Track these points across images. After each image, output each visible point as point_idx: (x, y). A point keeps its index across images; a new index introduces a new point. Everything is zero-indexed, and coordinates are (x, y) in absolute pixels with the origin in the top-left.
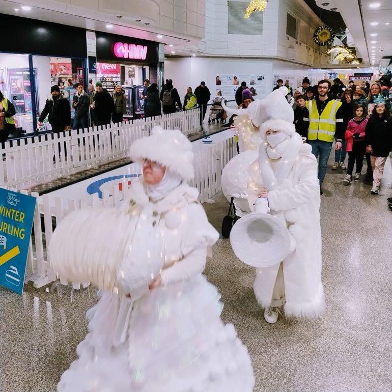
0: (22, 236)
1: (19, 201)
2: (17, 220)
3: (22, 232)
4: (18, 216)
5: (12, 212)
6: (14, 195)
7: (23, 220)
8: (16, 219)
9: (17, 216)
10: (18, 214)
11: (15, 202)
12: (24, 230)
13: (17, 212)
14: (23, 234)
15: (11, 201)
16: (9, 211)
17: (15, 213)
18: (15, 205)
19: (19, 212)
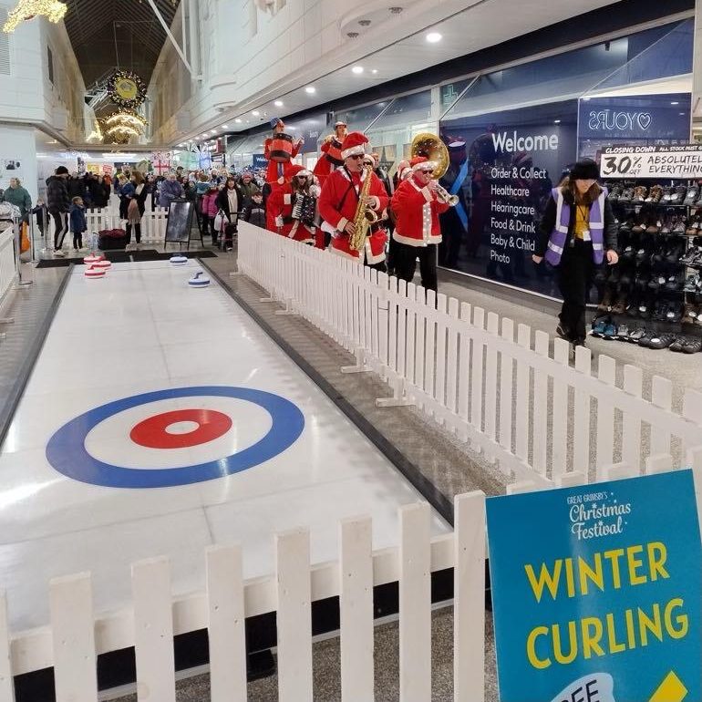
0: (678, 627)
1: (626, 509)
2: (643, 580)
3: (677, 611)
4: (639, 563)
5: (607, 564)
6: (600, 496)
7: (665, 566)
8: (635, 580)
9: (634, 565)
10: (637, 557)
11: (610, 521)
12: (679, 602)
13: (632, 551)
14: (679, 619)
15: (590, 523)
16: (593, 566)
17: (623, 561)
18: (616, 529)
19: (639, 549)
